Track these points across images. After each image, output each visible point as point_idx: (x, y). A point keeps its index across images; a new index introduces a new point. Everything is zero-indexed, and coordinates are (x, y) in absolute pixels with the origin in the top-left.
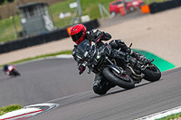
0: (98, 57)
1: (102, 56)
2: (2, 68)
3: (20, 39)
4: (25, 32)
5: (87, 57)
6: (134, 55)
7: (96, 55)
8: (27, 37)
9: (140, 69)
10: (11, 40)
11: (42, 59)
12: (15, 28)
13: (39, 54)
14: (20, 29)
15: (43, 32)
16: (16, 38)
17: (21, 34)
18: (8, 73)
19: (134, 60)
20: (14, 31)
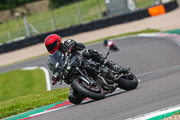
0: (69, 68)
1: (73, 67)
2: (103, 42)
3: (104, 18)
4: (109, 11)
5: (58, 68)
6: (107, 65)
7: (66, 66)
8: (111, 16)
9: (112, 79)
10: (96, 19)
11: (125, 37)
12: (100, 8)
13: (122, 32)
14: (104, 9)
15: (126, 12)
16: (100, 17)
17: (105, 14)
18: (108, 48)
19: (106, 70)
20: (98, 10)
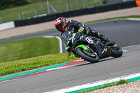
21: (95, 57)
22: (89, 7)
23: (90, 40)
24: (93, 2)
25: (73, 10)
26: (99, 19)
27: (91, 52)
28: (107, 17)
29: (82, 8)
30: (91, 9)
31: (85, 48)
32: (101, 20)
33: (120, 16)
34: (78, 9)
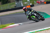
3: (15, 8)
10: (13, 8)
16: (14, 7)
21: (37, 20)
22: (10, 9)
23: (35, 14)
24: (11, 7)
25: (4, 9)
26: (13, 13)
27: (36, 18)
28: (16, 12)
29: (7, 9)
30: (11, 9)
31: (34, 17)
32: (14, 13)
33: (21, 11)
34: (6, 9)
